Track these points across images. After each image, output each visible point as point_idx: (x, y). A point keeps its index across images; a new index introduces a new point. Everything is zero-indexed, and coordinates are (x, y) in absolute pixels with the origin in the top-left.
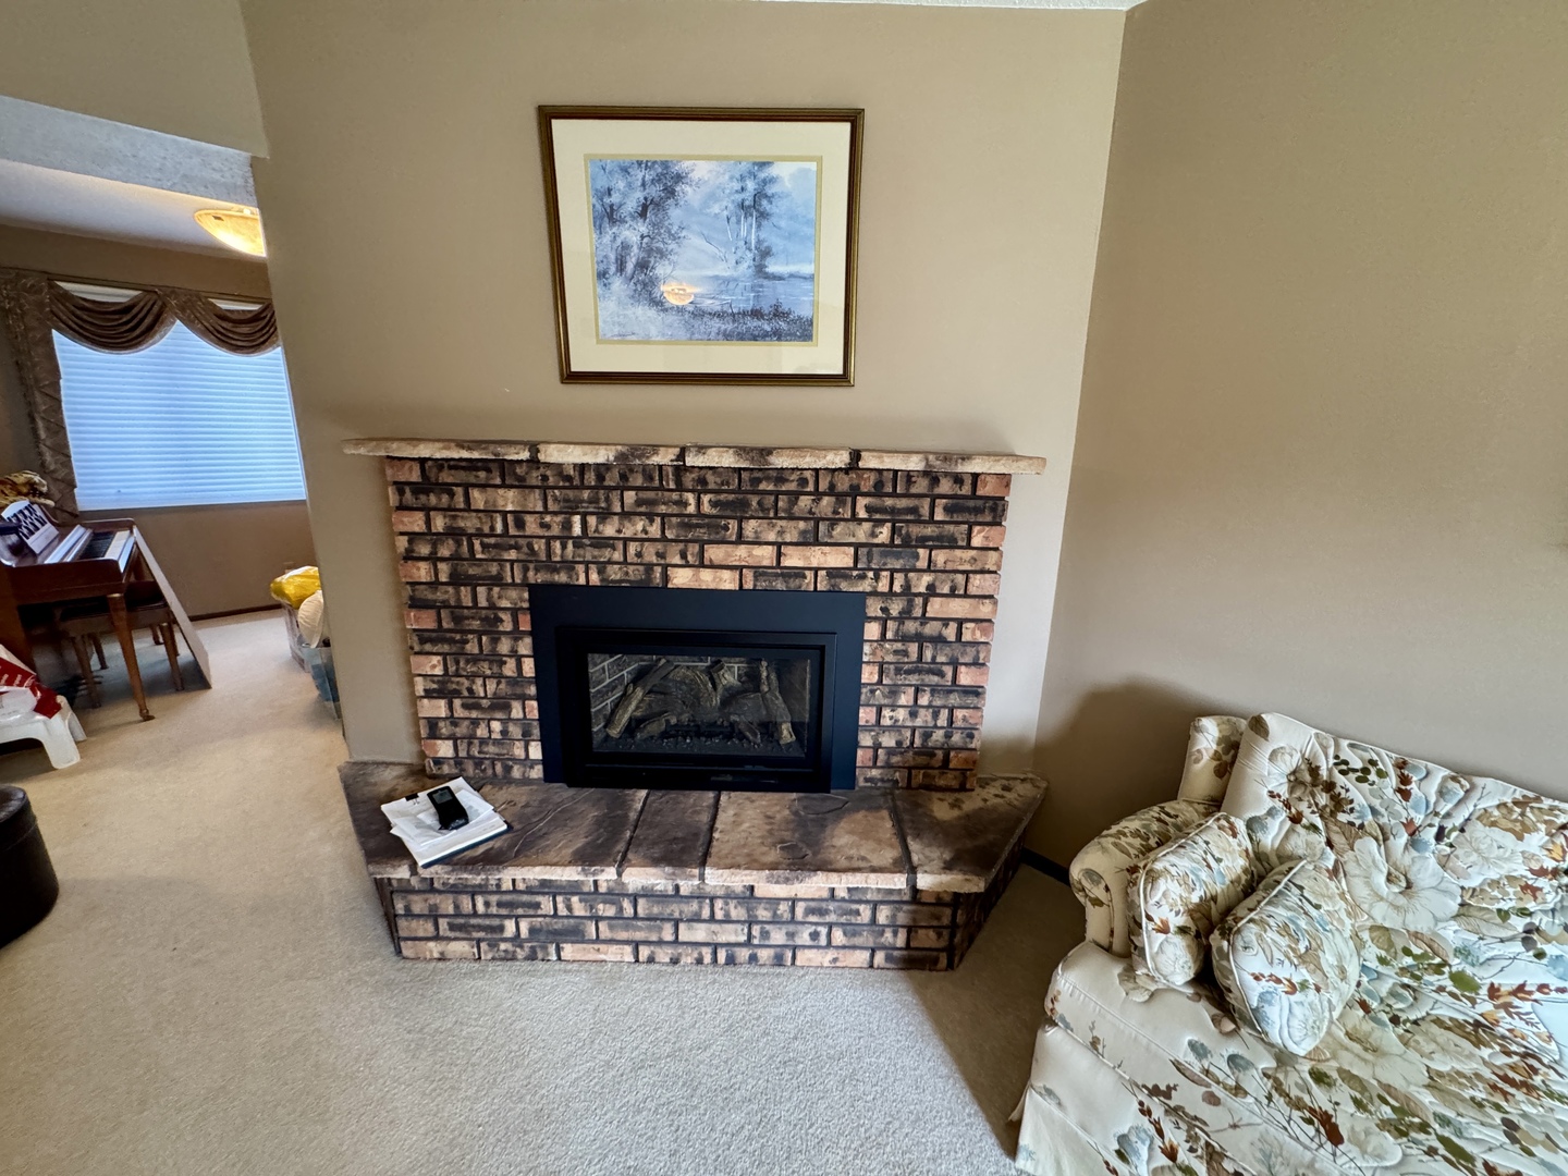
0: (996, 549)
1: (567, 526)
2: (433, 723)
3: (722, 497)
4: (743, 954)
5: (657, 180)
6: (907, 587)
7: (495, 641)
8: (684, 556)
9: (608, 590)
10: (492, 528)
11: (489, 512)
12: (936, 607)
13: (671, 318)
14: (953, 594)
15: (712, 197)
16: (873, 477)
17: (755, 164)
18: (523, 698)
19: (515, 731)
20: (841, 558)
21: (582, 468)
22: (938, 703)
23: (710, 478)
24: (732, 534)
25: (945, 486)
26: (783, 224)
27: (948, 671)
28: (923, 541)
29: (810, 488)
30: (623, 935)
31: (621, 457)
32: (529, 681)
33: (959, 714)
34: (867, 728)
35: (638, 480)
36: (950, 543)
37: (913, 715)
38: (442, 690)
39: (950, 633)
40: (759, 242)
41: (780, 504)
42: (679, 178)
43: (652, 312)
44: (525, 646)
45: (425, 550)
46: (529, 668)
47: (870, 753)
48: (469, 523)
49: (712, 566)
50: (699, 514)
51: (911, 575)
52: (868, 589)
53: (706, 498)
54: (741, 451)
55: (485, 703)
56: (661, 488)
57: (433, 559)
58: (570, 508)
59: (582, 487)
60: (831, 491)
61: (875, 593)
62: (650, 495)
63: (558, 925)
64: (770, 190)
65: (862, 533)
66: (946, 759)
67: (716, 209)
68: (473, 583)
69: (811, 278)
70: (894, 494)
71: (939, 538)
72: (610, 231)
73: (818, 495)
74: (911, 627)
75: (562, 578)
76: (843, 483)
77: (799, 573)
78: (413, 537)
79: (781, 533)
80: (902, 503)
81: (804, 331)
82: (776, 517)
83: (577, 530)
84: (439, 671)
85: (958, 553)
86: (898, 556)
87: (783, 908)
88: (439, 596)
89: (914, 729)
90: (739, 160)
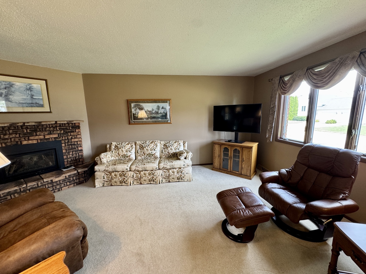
0: (80, 132)
3: (32, 129)
5: (8, 84)
6: (68, 139)
8: (25, 139)
9: (9, 147)
12: (73, 140)
13: (14, 104)
14: (75, 138)
15: (20, 87)
16: (59, 124)
17: (28, 84)
20: (56, 136)
22: (76, 153)
23: (28, 127)
24: (35, 135)
26: (35, 92)
27: (77, 148)
28: (69, 132)
29: (48, 127)
31: (10, 125)
33: (80, 154)
34: (65, 159)
35: (13, 128)
36: (73, 132)
37: (73, 155)
39: (76, 143)
40: (31, 94)
41: (43, 129)
42: (13, 84)
43: (9, 102)
47: (67, 162)
49: (31, 140)
50: (27, 132)
51: (68, 137)
52: (61, 139)
53: (28, 130)
54: (35, 122)
56: (18, 129)
60: (52, 127)
61: (62, 140)
62: (16, 130)
64: (32, 87)
66: (79, 160)
67: (21, 89)
69: (42, 99)
70: (63, 126)
71: (71, 131)
73: (50, 128)
74: (69, 143)
76: (54, 126)
77: (49, 139)
79: (44, 133)
80: (65, 127)
81: (42, 106)
82: (43, 131)
85: (74, 133)
86: (65, 134)
87: (58, 182)
89: (73, 157)
90: (25, 83)
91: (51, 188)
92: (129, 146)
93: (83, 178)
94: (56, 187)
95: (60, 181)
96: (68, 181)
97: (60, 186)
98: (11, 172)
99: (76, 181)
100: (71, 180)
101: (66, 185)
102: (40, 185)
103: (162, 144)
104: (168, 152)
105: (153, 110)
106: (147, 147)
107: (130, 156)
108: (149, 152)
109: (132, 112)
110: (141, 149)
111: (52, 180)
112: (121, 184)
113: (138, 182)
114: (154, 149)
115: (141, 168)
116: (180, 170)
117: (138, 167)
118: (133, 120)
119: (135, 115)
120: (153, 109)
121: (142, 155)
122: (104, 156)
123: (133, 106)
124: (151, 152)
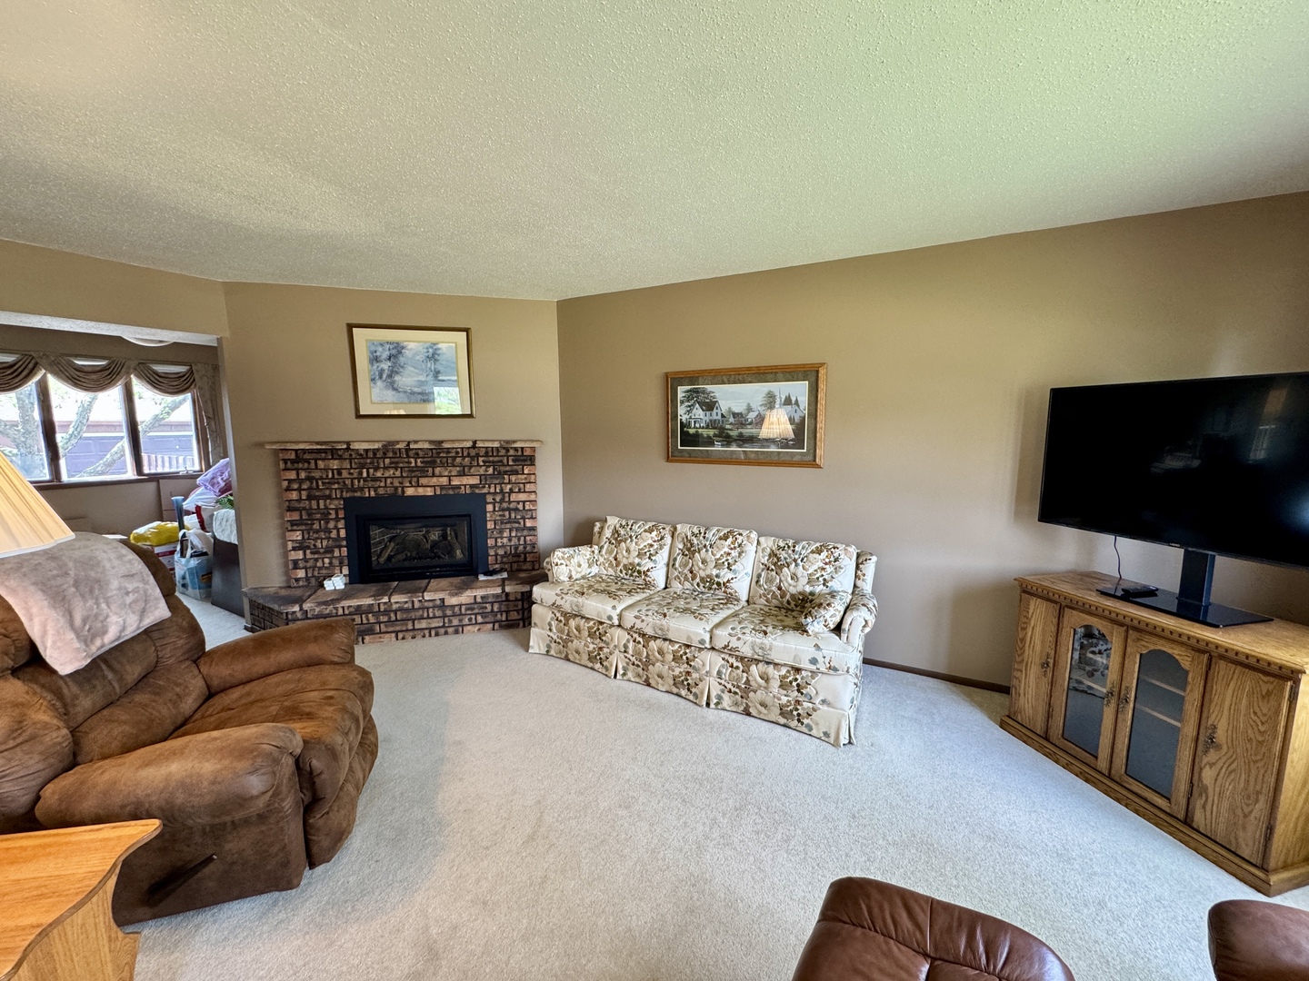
0: (534, 474)
1: (361, 473)
2: (295, 562)
3: (425, 459)
4: (442, 631)
5: (395, 348)
6: (502, 490)
7: (327, 523)
8: (410, 483)
9: (378, 498)
10: (327, 476)
11: (326, 470)
12: (514, 497)
13: (401, 395)
14: (519, 492)
15: (416, 354)
16: (484, 450)
17: (432, 344)
18: (340, 547)
19: (336, 562)
20: (475, 481)
21: (367, 451)
22: (519, 534)
23: (420, 452)
24: (430, 473)
25: (512, 452)
26: (444, 363)
27: (522, 521)
28: (505, 473)
29: (460, 455)
30: (391, 629)
31: (384, 446)
32: (343, 539)
33: (528, 538)
34: (492, 548)
35: (391, 455)
36: (516, 473)
37: (510, 540)
38: (301, 547)
39: (520, 507)
40: (435, 369)
41: (449, 461)
42: (403, 348)
43: (394, 392)
44: (341, 524)
45: (296, 486)
46: (343, 533)
47: (494, 557)
48: (317, 474)
49: (422, 486)
50: (416, 466)
51: (503, 485)
52: (487, 492)
53: (419, 460)
54: (431, 442)
55: (322, 551)
56: (400, 457)
57: (299, 490)
58: (362, 466)
59: (367, 458)
60: (469, 455)
61: (489, 493)
62: (396, 460)
63: (363, 627)
64: (438, 352)
65: (482, 471)
66: (525, 558)
67: (418, 358)
68: (317, 499)
69: (456, 381)
70: (493, 456)
71: (511, 471)
72: (376, 365)
73: (463, 457)
74: (505, 505)
75: (358, 494)
76: (473, 452)
77: (458, 487)
78: (290, 481)
79: (450, 472)
80: (496, 459)
82: (448, 466)
83: (365, 475)
84: (300, 538)
85: (519, 476)
86: (497, 478)
87: (457, 609)
88: (302, 505)
89: (511, 546)
90: (425, 342)
91: (439, 619)
92: (652, 538)
93: (518, 613)
94: (450, 621)
95: (461, 605)
96: (481, 611)
97: (461, 621)
98: (382, 560)
99: (499, 616)
100: (487, 611)
101: (474, 622)
102: (417, 605)
103: (763, 550)
104: (780, 588)
105: (749, 409)
106: (707, 551)
107: (649, 573)
108: (708, 572)
109: (679, 418)
110: (686, 555)
111: (443, 600)
112: (590, 665)
113: (639, 676)
114: (729, 564)
115: (650, 624)
116: (796, 680)
117: (643, 621)
118: (679, 447)
119: (685, 429)
120: (749, 404)
121: (686, 579)
122: (563, 558)
123: (684, 395)
124: (718, 571)
